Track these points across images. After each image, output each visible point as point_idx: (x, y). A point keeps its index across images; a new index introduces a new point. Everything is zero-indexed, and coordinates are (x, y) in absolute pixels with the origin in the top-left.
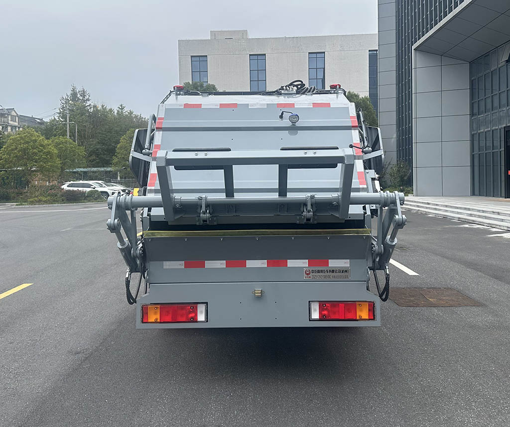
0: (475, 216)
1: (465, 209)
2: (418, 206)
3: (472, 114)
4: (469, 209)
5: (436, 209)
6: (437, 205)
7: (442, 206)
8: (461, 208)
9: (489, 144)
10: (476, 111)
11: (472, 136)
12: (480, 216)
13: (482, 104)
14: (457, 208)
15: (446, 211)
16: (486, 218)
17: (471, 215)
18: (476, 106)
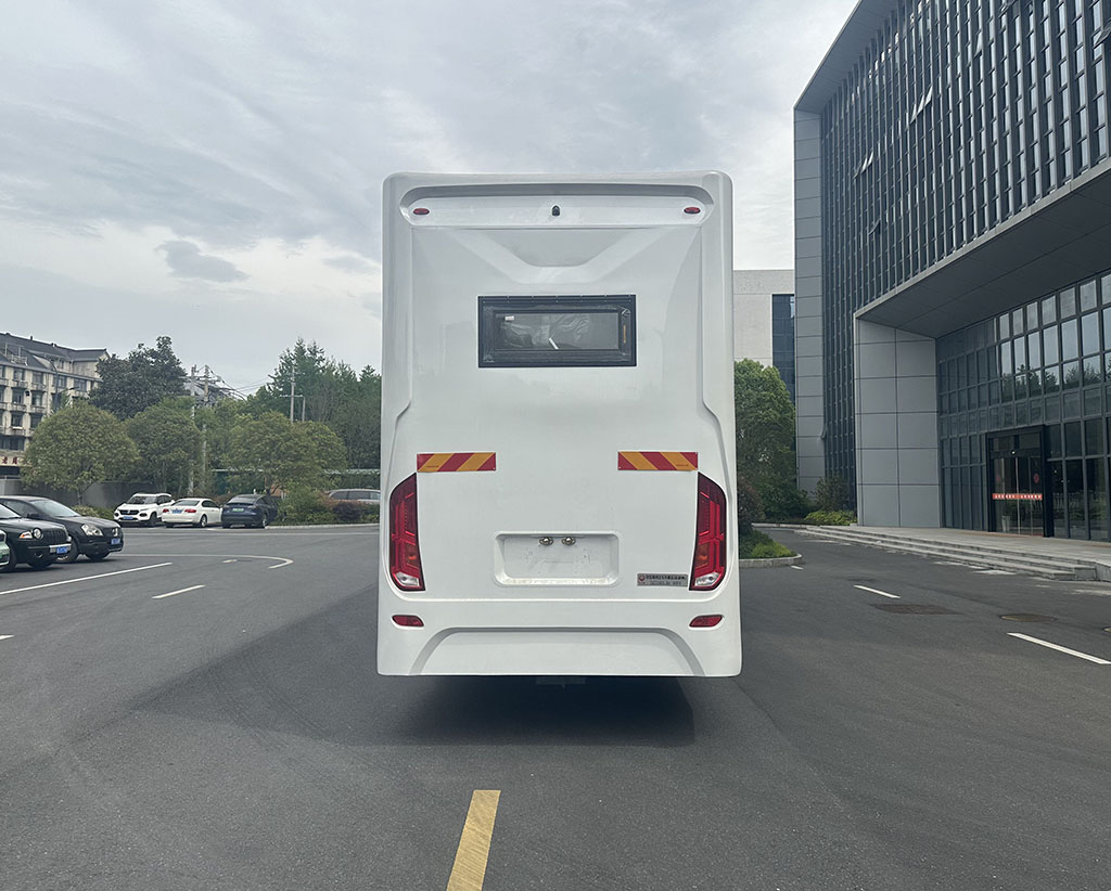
0: (949, 551)
1: (936, 543)
2: (870, 539)
3: (940, 412)
4: (940, 544)
5: (896, 543)
6: (897, 538)
7: (904, 539)
8: (930, 543)
9: (965, 453)
10: (946, 407)
11: (941, 443)
12: (955, 552)
13: (955, 398)
14: (925, 542)
15: (911, 546)
16: (963, 554)
17: (943, 551)
18: (946, 401)
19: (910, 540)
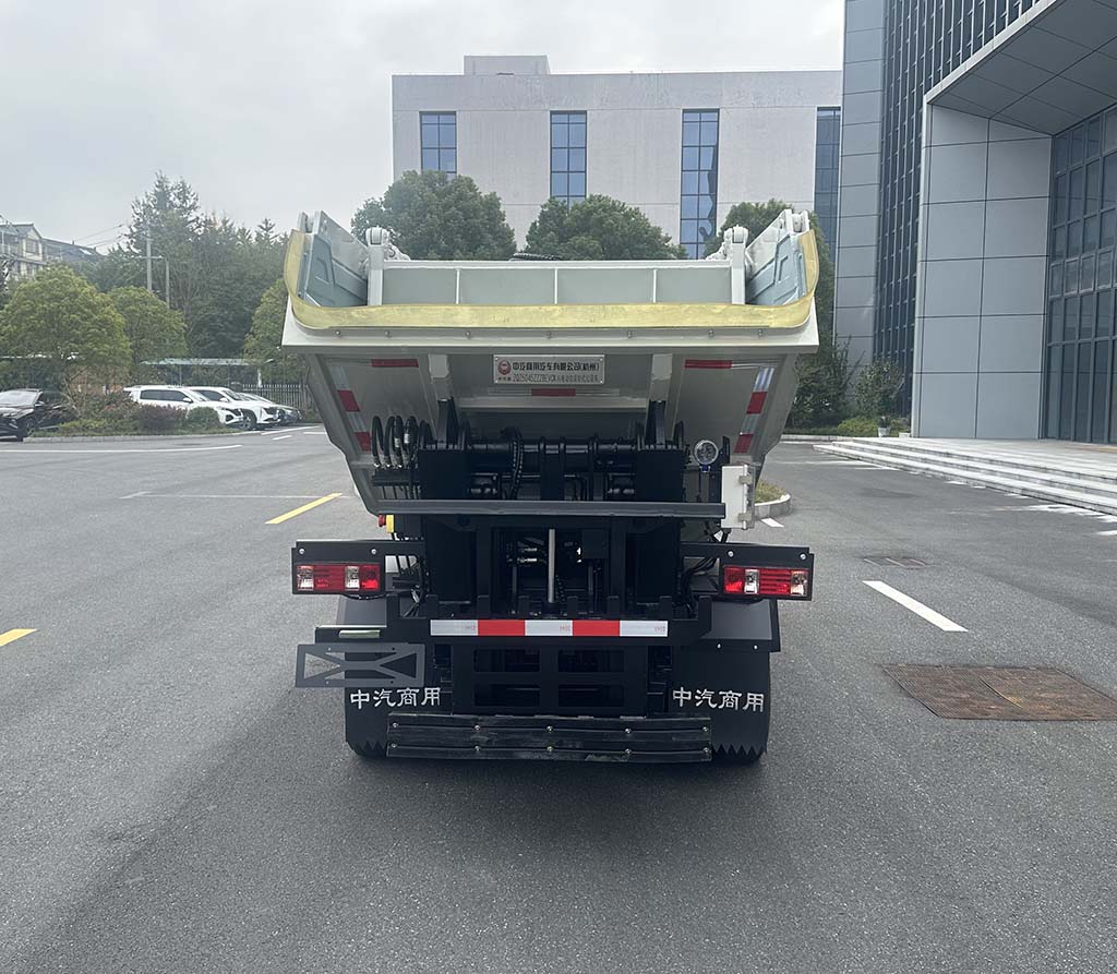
0: (1061, 485)
1: (1036, 468)
2: (925, 460)
3: (1052, 255)
4: (1045, 470)
5: (967, 468)
6: (969, 458)
7: (981, 460)
8: (1025, 467)
10: (1061, 246)
11: (1050, 305)
12: (1072, 487)
13: (1078, 230)
14: (1017, 466)
15: (992, 472)
16: (1087, 490)
17: (1051, 483)
18: (1062, 234)
19: (991, 461)
